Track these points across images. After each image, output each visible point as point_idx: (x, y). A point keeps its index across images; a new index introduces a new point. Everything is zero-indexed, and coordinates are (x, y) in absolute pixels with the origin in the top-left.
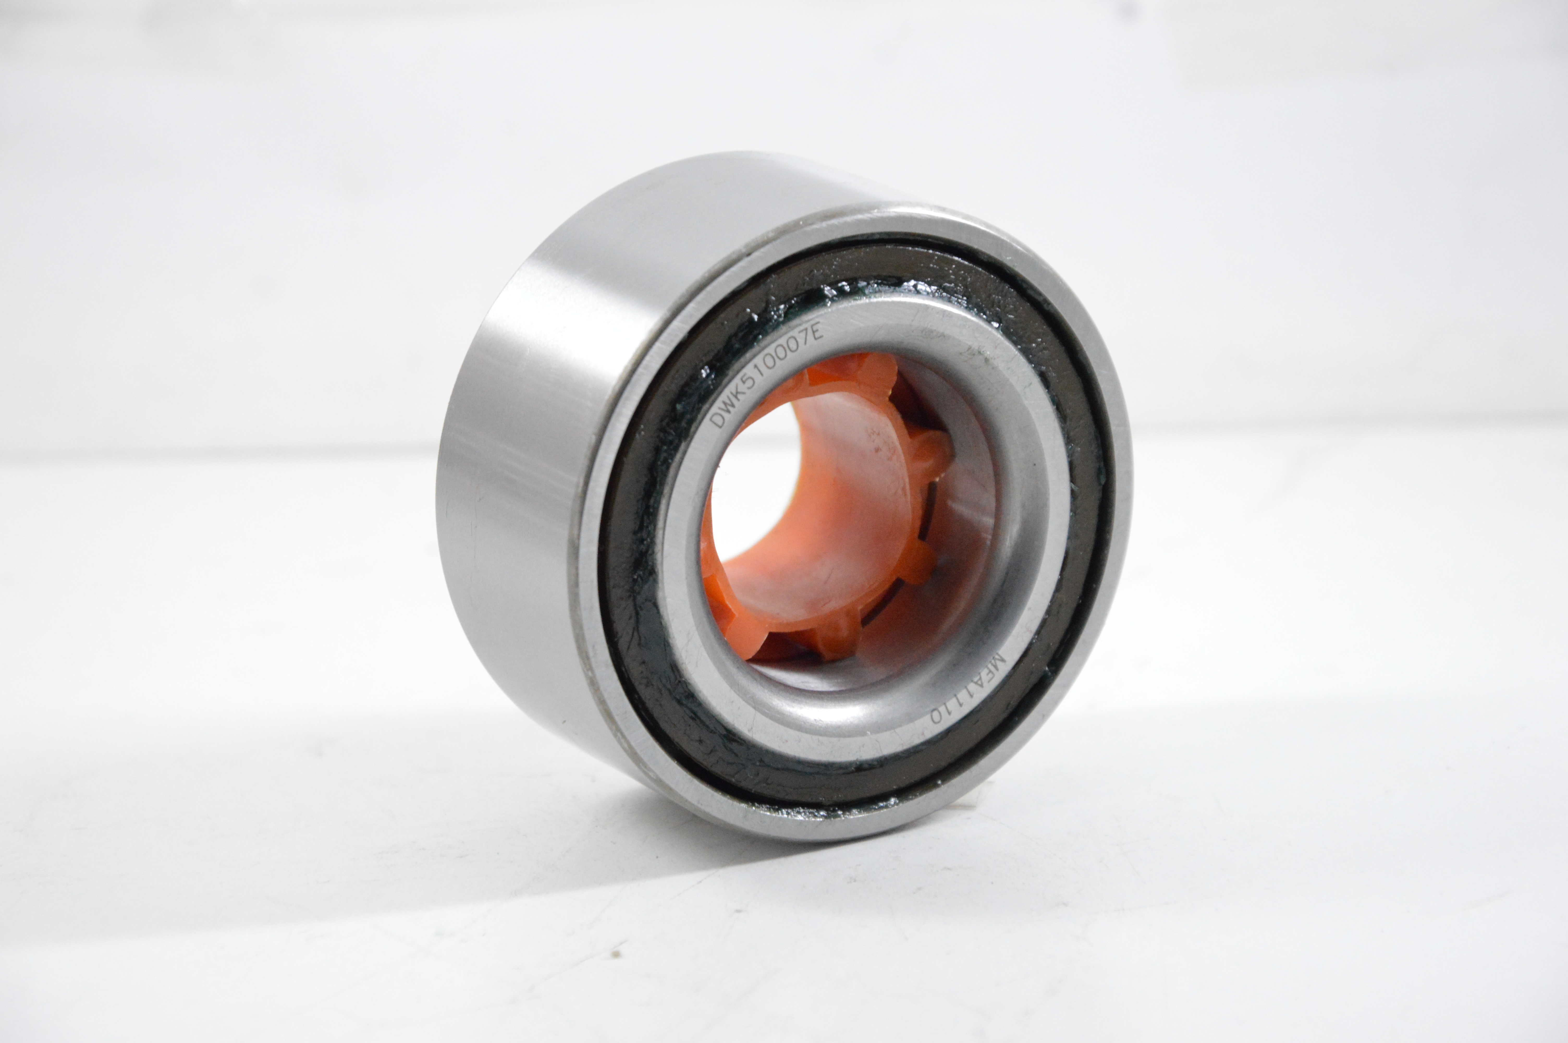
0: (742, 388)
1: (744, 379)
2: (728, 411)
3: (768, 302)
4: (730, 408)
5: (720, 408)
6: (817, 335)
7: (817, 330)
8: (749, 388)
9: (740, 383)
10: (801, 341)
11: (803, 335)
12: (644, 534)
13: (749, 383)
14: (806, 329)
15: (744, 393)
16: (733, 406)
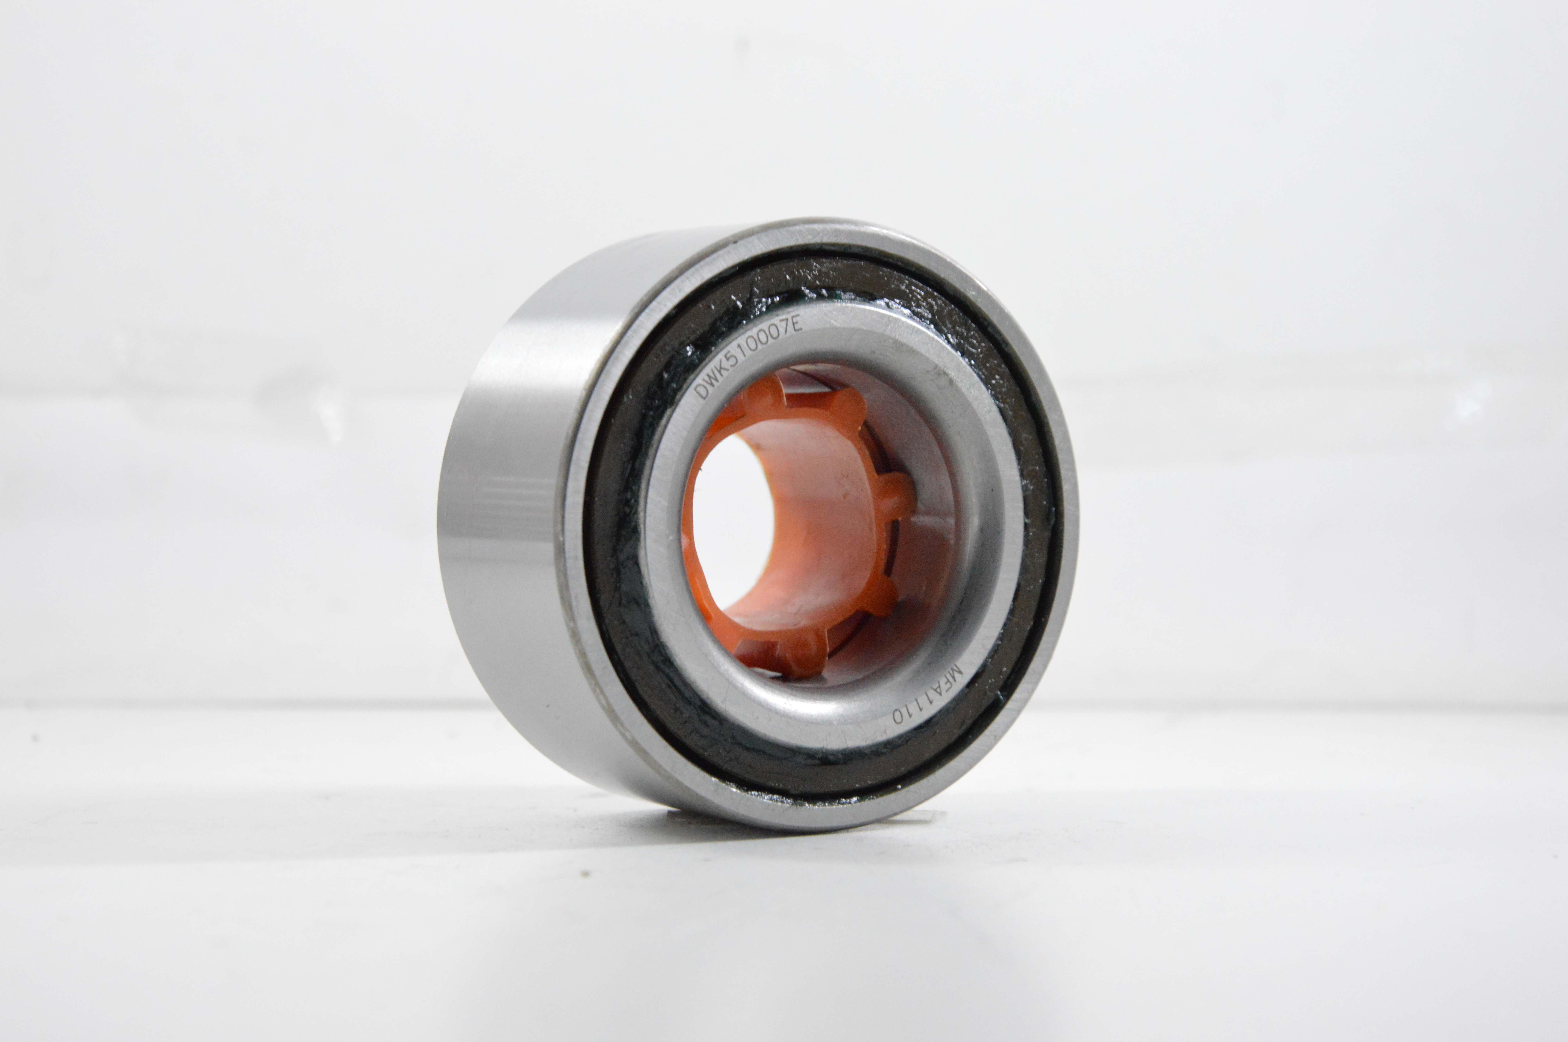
0: (725, 364)
1: (728, 356)
2: (712, 385)
3: (752, 294)
4: (714, 382)
5: (704, 380)
6: (797, 327)
7: (797, 323)
8: (732, 366)
9: (724, 359)
10: (782, 330)
11: (784, 324)
12: (629, 495)
13: (732, 361)
14: (787, 320)
15: (727, 370)
16: (717, 380)
